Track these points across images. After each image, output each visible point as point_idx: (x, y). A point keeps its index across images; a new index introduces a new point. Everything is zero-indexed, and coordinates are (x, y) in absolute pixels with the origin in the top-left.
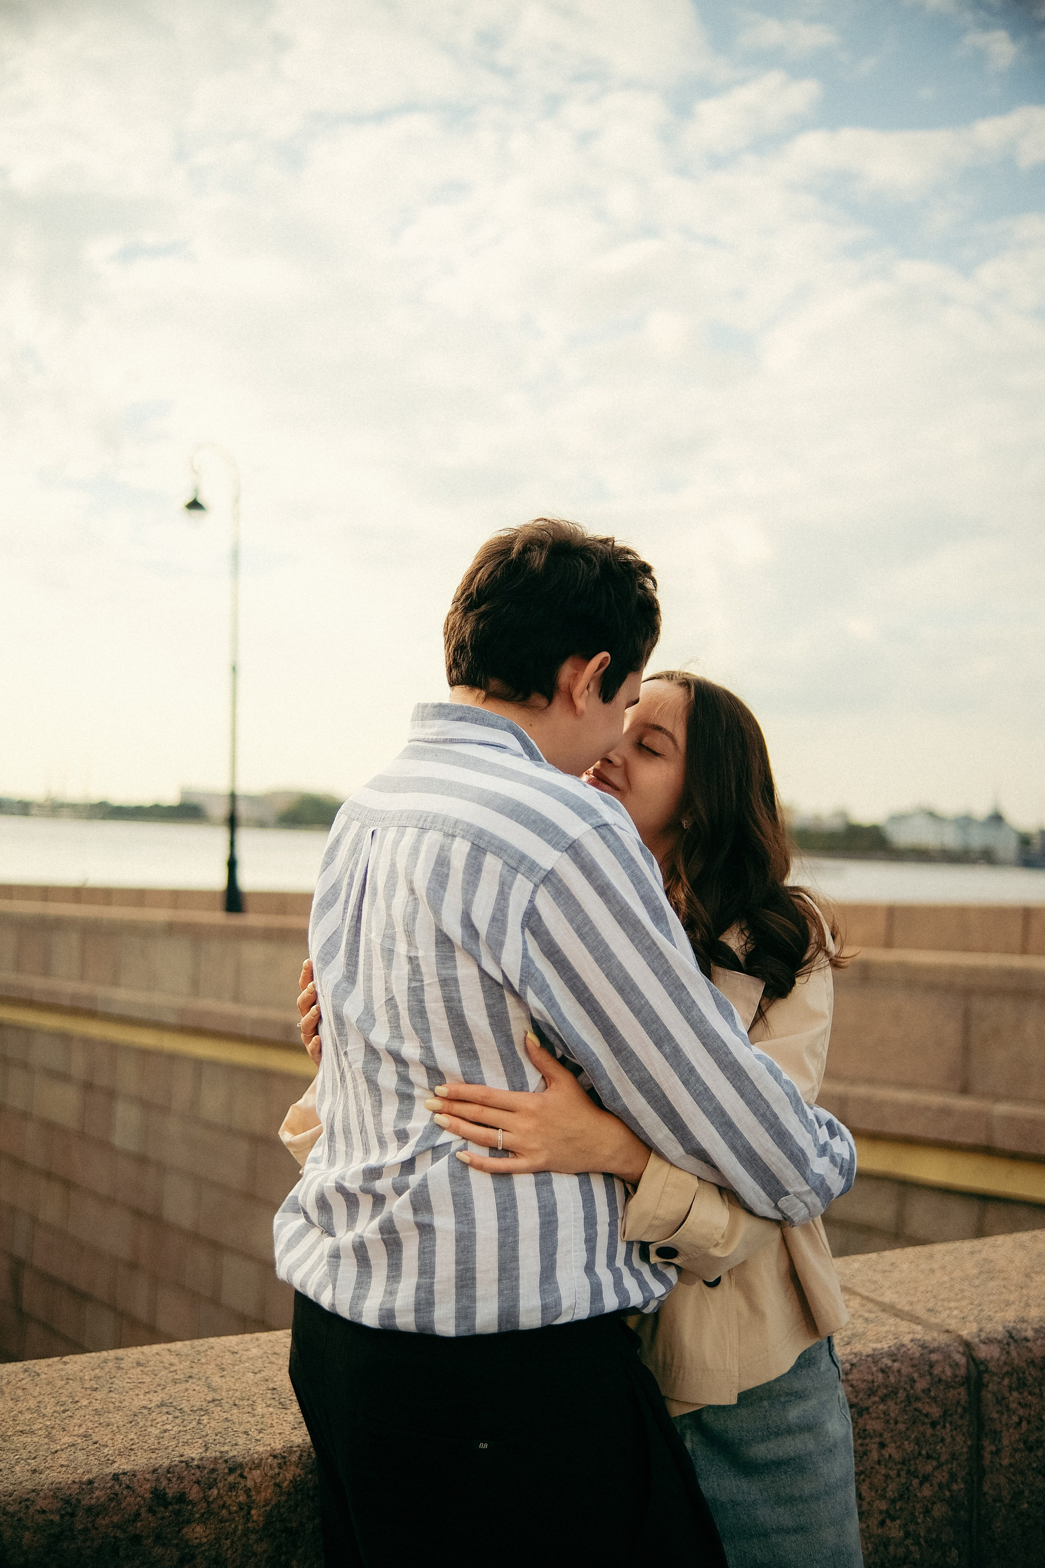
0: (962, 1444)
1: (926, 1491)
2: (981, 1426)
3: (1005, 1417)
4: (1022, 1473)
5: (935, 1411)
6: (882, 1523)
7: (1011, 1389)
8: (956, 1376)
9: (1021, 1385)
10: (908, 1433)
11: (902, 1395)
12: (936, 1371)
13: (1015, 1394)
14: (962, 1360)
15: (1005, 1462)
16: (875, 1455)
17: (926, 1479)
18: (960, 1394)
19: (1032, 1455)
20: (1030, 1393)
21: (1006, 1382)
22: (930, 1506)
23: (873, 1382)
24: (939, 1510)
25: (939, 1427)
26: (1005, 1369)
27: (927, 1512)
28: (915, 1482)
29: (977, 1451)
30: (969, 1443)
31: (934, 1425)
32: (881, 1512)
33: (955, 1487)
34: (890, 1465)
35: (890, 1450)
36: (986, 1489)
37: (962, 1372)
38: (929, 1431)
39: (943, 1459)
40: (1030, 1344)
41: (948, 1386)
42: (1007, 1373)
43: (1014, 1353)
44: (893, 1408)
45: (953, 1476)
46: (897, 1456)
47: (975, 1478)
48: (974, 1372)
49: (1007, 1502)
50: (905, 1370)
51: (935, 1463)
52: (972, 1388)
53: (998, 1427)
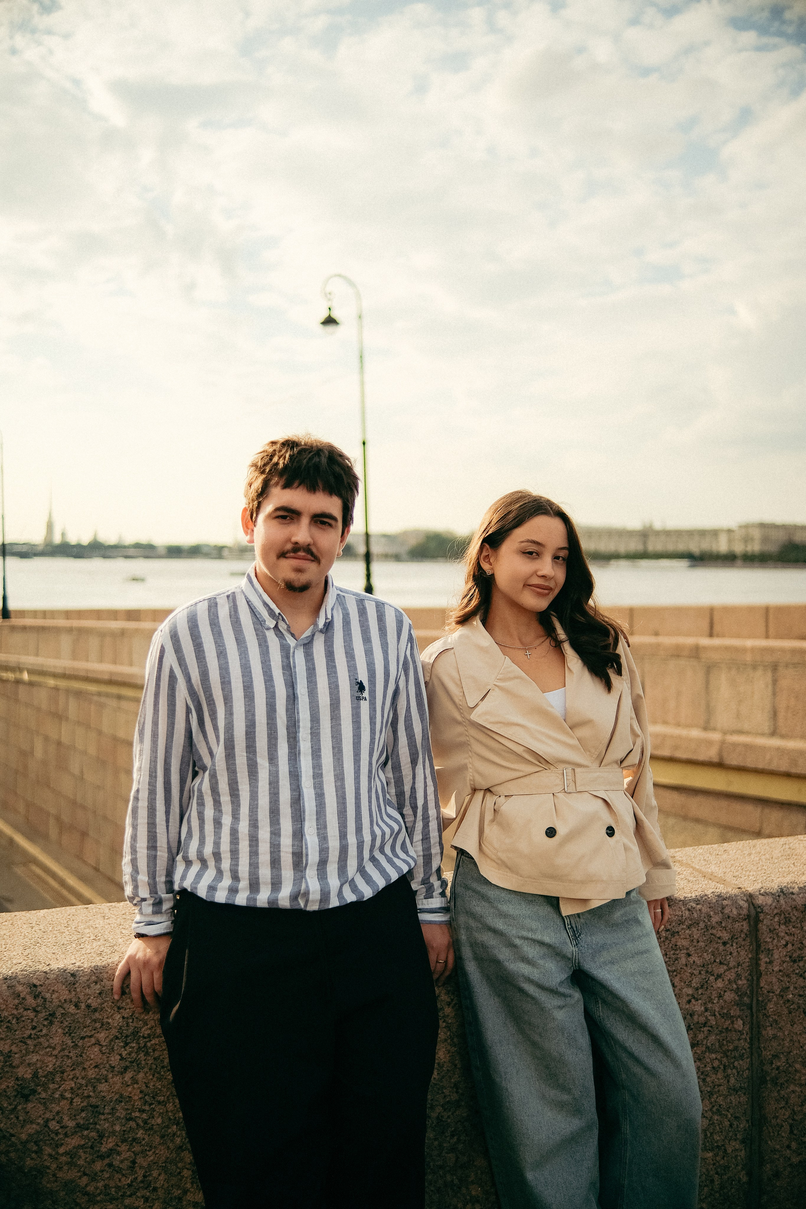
0: (745, 956)
1: (720, 984)
2: (758, 946)
3: (776, 941)
4: (788, 976)
5: (726, 936)
6: (689, 1002)
7: (780, 924)
8: (740, 915)
9: (787, 921)
10: (707, 948)
11: (702, 925)
12: (727, 911)
13: (783, 927)
14: (746, 905)
15: (776, 969)
16: (683, 961)
17: (719, 976)
18: (742, 926)
19: (796, 965)
20: (794, 927)
21: (776, 919)
22: (722, 993)
23: (682, 916)
24: (729, 996)
25: (728, 945)
26: (775, 911)
27: (720, 996)
28: (712, 978)
29: (755, 962)
30: (750, 956)
31: (724, 944)
32: (688, 995)
33: (740, 982)
34: (694, 967)
35: (694, 958)
36: (762, 985)
37: (745, 912)
38: (721, 948)
39: (731, 965)
40: (794, 897)
41: (735, 920)
42: (776, 914)
43: (782, 902)
44: (696, 933)
45: (739, 976)
46: (699, 962)
47: (755, 978)
48: (753, 912)
49: (777, 992)
50: (705, 910)
51: (725, 967)
52: (752, 923)
53: (771, 947)
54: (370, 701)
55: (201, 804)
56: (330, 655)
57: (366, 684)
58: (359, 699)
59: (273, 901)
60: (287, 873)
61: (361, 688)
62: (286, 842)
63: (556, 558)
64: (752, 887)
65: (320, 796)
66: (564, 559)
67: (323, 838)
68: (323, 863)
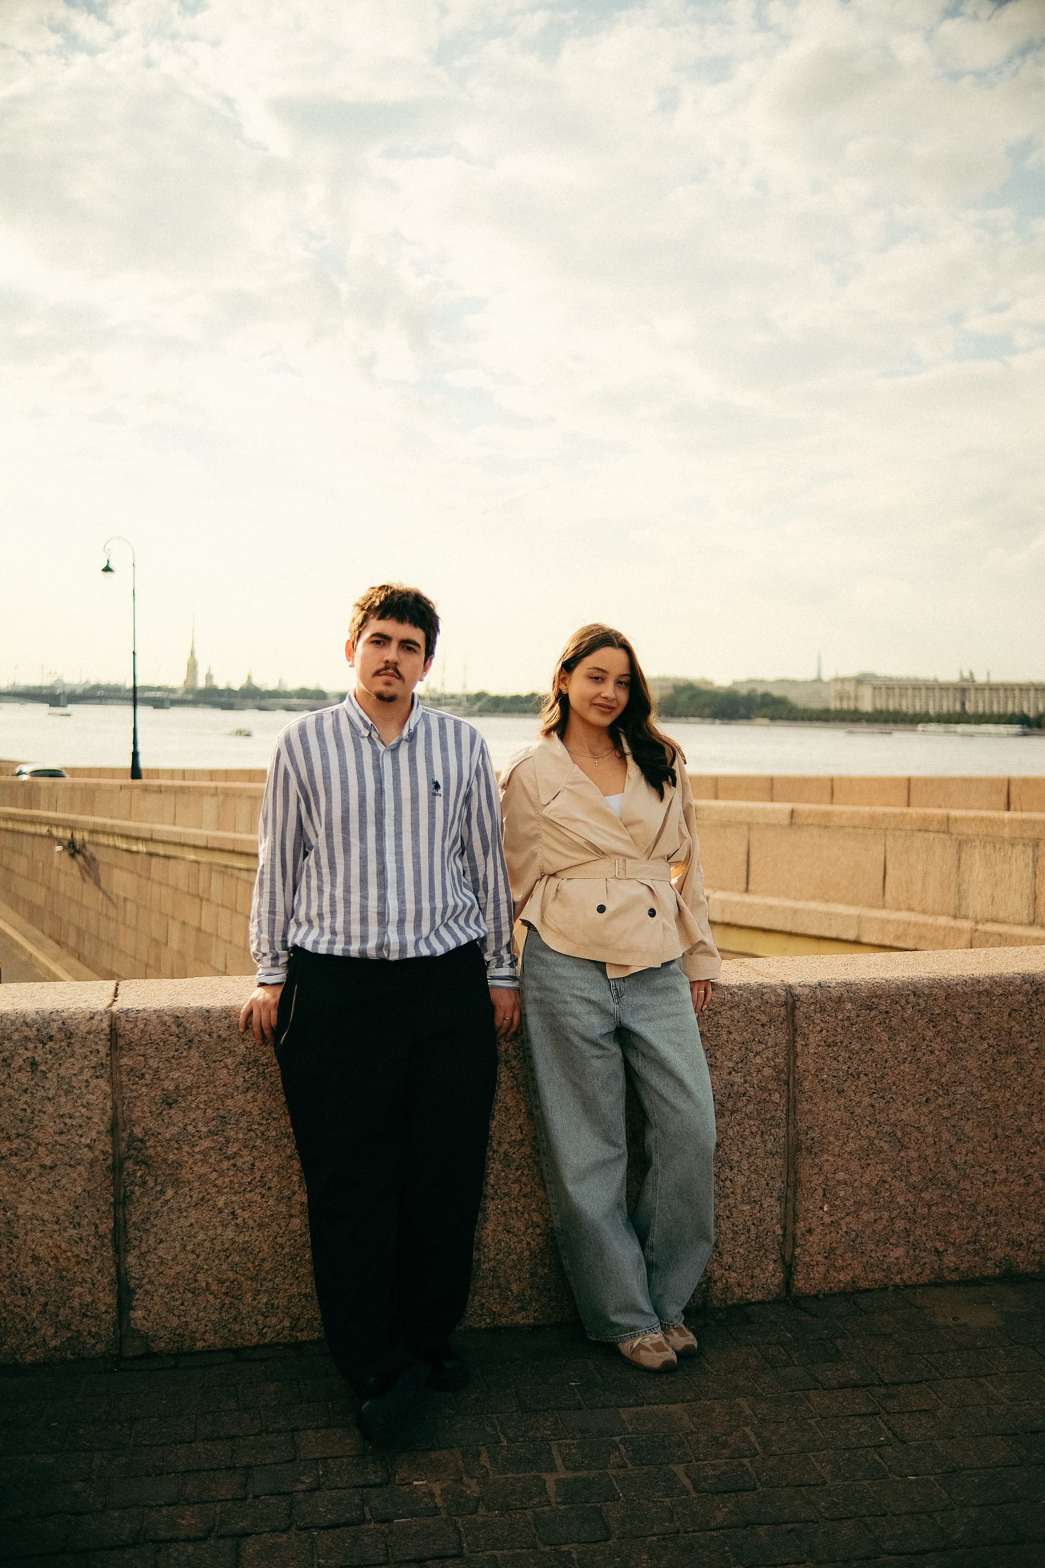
0: (782, 1038)
1: (758, 1060)
2: (795, 1030)
3: (811, 1027)
4: (823, 1058)
5: (764, 1019)
6: (730, 1073)
7: (815, 1012)
8: (778, 1001)
9: (823, 1010)
10: (747, 1028)
11: (742, 1007)
12: (766, 997)
13: (819, 1015)
14: (784, 993)
15: (812, 1051)
16: (725, 1037)
17: (757, 1054)
18: (780, 1011)
19: (830, 1049)
20: (828, 1015)
21: (812, 1007)
22: (761, 1068)
23: (724, 999)
24: (767, 1071)
25: (766, 1027)
26: (811, 1001)
27: (759, 1071)
28: (751, 1055)
29: (792, 1043)
30: (787, 1038)
31: (763, 1025)
32: (729, 1068)
33: (777, 1060)
34: (734, 1044)
35: (735, 1035)
36: (798, 1064)
37: (783, 999)
38: (760, 1029)
39: (769, 1044)
40: (830, 989)
41: (772, 1006)
42: (813, 1003)
43: (818, 993)
44: (737, 1014)
45: (776, 1055)
46: (738, 1039)
47: (792, 1058)
48: (790, 1000)
49: (813, 1072)
50: (745, 995)
51: (764, 1046)
52: (789, 1010)
53: (807, 1032)
54: (444, 797)
55: (309, 876)
56: (412, 760)
57: (441, 783)
58: (434, 794)
59: (363, 952)
60: (373, 929)
61: (437, 786)
62: (373, 904)
63: (618, 682)
64: (792, 980)
65: (400, 869)
66: (626, 684)
67: (402, 901)
68: (401, 922)
